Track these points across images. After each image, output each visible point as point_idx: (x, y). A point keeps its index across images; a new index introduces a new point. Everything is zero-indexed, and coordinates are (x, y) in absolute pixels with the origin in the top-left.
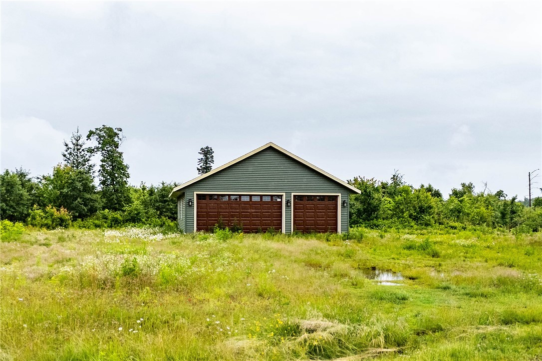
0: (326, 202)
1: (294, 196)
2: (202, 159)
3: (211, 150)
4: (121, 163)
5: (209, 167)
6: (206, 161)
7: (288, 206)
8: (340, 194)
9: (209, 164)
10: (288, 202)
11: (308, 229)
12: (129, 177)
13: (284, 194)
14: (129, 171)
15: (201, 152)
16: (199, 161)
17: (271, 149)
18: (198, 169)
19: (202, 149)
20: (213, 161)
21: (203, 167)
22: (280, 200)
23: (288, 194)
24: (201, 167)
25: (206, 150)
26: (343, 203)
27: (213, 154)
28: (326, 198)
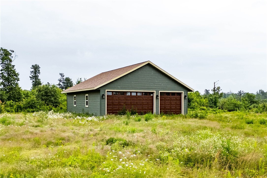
0: (176, 96)
1: (160, 92)
2: (33, 71)
3: (38, 66)
4: (14, 72)
5: (37, 76)
6: (35, 72)
8: (183, 92)
9: (37, 74)
10: (157, 96)
11: (167, 112)
12: (19, 80)
13: (155, 91)
14: (19, 77)
15: (32, 67)
16: (31, 72)
17: (149, 65)
18: (30, 77)
19: (32, 65)
20: (40, 73)
21: (33, 76)
22: (152, 95)
23: (157, 91)
24: (32, 75)
25: (35, 66)
26: (185, 97)
27: (39, 69)
28: (176, 94)
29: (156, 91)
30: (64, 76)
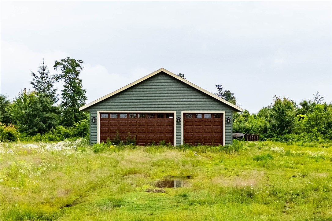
0: (213, 119)
1: (184, 113)
4: (80, 88)
7: (179, 122)
8: (224, 112)
10: (178, 119)
17: (162, 74)
22: (172, 117)
23: (179, 112)
26: (227, 119)
29: (176, 111)
30: (222, 89)
